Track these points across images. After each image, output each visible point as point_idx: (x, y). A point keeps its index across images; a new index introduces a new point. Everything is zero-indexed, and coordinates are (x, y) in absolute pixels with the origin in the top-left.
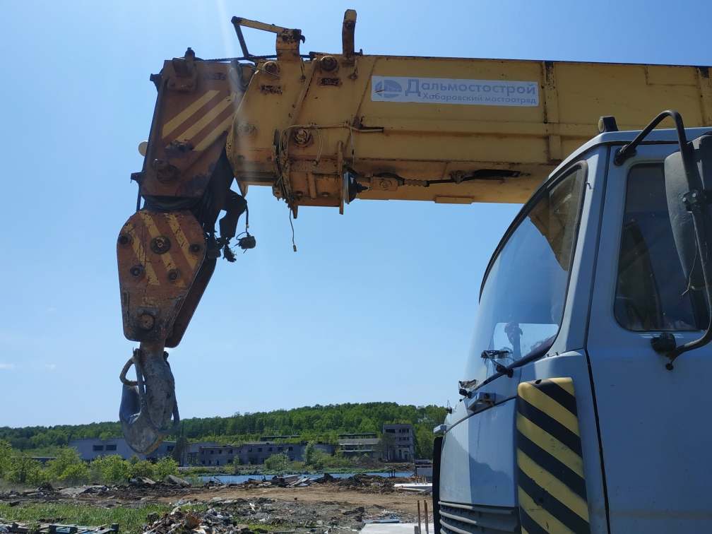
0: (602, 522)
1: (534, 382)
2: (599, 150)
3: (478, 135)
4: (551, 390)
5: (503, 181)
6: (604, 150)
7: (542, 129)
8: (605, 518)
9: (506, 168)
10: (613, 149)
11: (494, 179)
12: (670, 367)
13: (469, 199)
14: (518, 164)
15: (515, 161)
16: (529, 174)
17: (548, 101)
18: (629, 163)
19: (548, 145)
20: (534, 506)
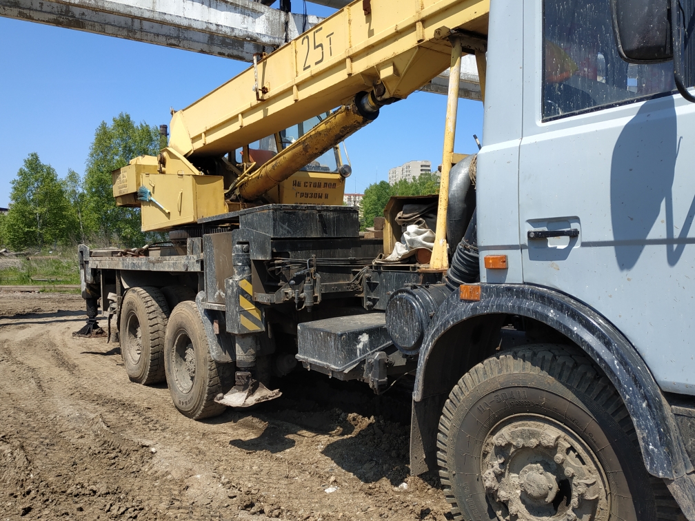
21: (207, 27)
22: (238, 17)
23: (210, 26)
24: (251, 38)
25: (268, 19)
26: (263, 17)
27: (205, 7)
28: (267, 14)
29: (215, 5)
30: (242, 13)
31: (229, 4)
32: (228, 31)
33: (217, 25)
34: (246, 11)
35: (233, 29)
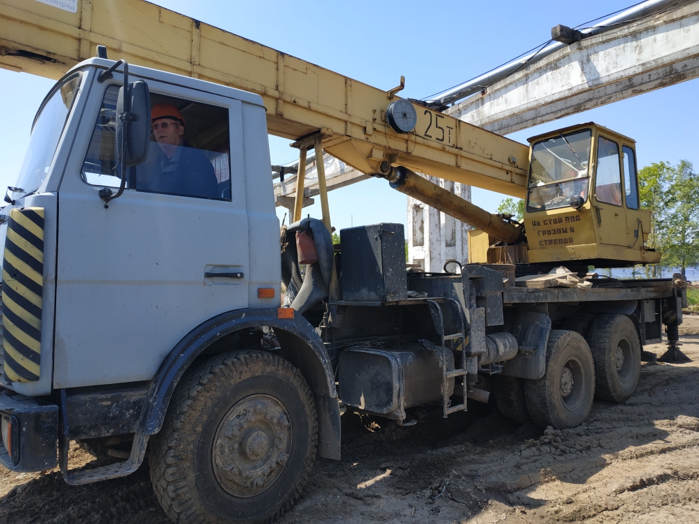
0: (51, 287)
1: (20, 208)
2: (90, 68)
3: (22, 22)
4: (30, 214)
5: (44, 63)
6: (94, 69)
7: (76, 32)
8: (54, 285)
9: (45, 54)
10: (99, 70)
11: (35, 59)
12: (106, 207)
13: (18, 68)
14: (54, 54)
15: (52, 51)
16: (64, 63)
17: (83, 11)
18: (107, 82)
19: (80, 46)
20: (10, 278)
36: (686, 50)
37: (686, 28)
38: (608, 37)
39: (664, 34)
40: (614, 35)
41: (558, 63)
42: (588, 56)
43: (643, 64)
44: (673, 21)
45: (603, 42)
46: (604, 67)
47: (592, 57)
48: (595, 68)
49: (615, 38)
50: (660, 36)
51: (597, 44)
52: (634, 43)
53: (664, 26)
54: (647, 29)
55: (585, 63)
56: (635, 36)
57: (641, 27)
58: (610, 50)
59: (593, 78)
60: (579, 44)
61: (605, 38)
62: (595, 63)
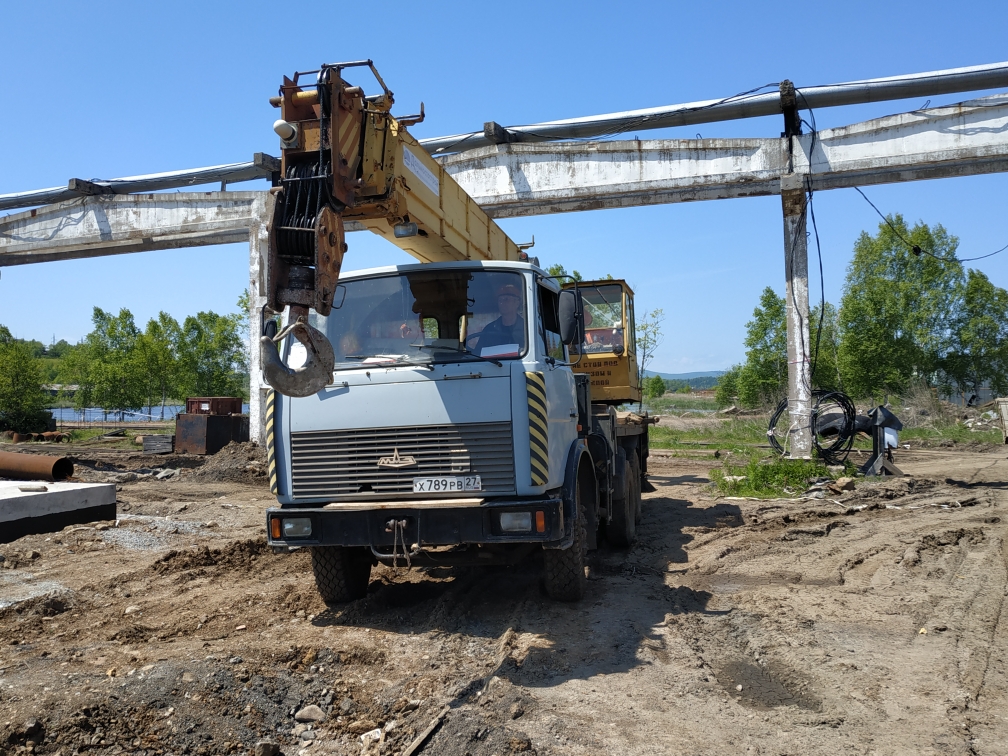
21: (695, 182)
22: (730, 160)
23: (699, 180)
24: (746, 179)
25: (765, 152)
26: (759, 152)
27: (693, 161)
28: (763, 147)
29: (703, 155)
30: (734, 154)
31: (719, 151)
32: (718, 179)
33: (706, 177)
34: (740, 151)
35: (723, 176)
36: (616, 185)
37: (617, 163)
38: (541, 149)
39: (597, 163)
40: (547, 149)
41: (483, 162)
42: (518, 163)
43: (576, 189)
44: (606, 152)
45: (535, 153)
46: (536, 181)
47: (523, 166)
48: (525, 179)
49: (548, 152)
50: (593, 164)
51: (529, 153)
52: (568, 164)
53: (597, 154)
54: (580, 152)
55: (515, 171)
56: (569, 156)
57: (576, 149)
58: (543, 163)
59: (522, 190)
60: (509, 148)
61: (537, 149)
62: (526, 174)
